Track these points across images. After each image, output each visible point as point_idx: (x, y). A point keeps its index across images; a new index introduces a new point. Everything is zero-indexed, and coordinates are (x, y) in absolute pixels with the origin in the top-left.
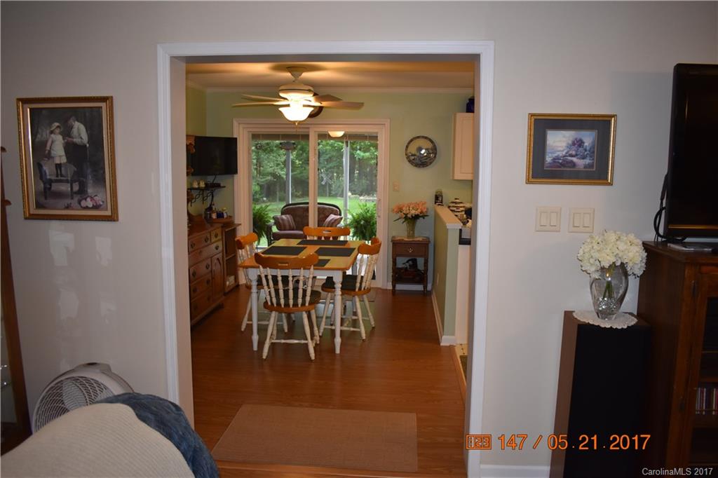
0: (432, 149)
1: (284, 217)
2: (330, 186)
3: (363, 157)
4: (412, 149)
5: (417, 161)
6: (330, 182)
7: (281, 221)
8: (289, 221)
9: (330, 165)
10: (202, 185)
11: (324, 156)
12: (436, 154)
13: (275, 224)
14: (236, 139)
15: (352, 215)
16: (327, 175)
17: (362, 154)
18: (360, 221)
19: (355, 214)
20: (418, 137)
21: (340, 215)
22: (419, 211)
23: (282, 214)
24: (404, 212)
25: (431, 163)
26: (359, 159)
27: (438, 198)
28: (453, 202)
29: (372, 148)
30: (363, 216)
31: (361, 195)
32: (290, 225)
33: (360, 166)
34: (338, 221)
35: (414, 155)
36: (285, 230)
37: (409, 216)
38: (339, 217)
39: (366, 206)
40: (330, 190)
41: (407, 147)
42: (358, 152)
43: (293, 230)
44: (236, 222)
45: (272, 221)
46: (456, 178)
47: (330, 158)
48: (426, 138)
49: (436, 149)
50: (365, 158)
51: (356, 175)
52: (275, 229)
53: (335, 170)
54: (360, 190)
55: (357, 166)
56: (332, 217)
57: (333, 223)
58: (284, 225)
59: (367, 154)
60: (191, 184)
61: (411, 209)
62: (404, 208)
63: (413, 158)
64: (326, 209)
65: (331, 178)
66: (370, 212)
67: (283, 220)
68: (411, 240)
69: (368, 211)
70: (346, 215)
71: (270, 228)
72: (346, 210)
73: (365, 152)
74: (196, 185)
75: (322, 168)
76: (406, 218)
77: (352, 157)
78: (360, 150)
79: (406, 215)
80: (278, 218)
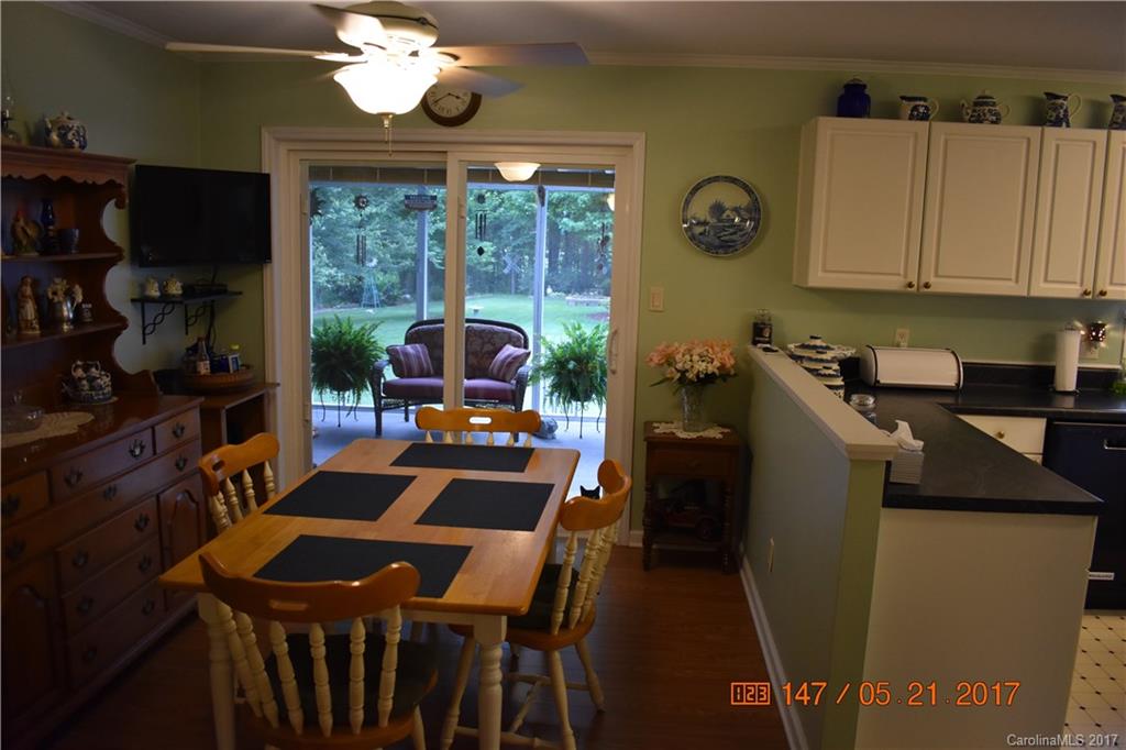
0: (748, 210)
1: (408, 347)
2: (518, 276)
3: (573, 228)
4: (700, 209)
5: (711, 239)
6: (518, 270)
7: (402, 357)
8: (419, 358)
9: (519, 241)
10: (176, 289)
11: (509, 225)
12: (757, 221)
13: (390, 362)
14: (267, 177)
15: (551, 349)
16: (513, 257)
17: (572, 223)
18: (567, 361)
19: (555, 347)
20: (716, 179)
21: (526, 347)
22: (717, 363)
23: (406, 343)
24: (679, 366)
25: (744, 244)
26: (566, 232)
27: (760, 332)
28: (804, 346)
29: (588, 214)
30: (572, 349)
31: (568, 292)
32: (421, 365)
33: (567, 245)
34: (521, 360)
35: (705, 223)
36: (412, 377)
37: (690, 375)
38: (522, 351)
39: (579, 328)
40: (517, 283)
41: (687, 202)
42: (565, 220)
43: (428, 375)
44: (269, 380)
45: (386, 357)
46: (812, 283)
47: (518, 229)
48: (734, 181)
49: (758, 210)
50: (576, 230)
51: (561, 259)
52: (389, 375)
53: (527, 250)
54: (568, 284)
55: (562, 244)
56: (509, 350)
57: (510, 363)
58: (410, 369)
59: (581, 225)
60: (143, 287)
61: (696, 358)
62: (678, 357)
63: (699, 230)
64: (496, 333)
65: (520, 263)
66: (587, 342)
67: (406, 354)
68: (693, 435)
69: (584, 341)
70: (537, 348)
71: (379, 372)
72: (538, 337)
73: (576, 220)
74: (154, 292)
75: (506, 246)
76: (683, 380)
77: (553, 228)
78: (568, 216)
79: (683, 372)
80: (397, 351)
